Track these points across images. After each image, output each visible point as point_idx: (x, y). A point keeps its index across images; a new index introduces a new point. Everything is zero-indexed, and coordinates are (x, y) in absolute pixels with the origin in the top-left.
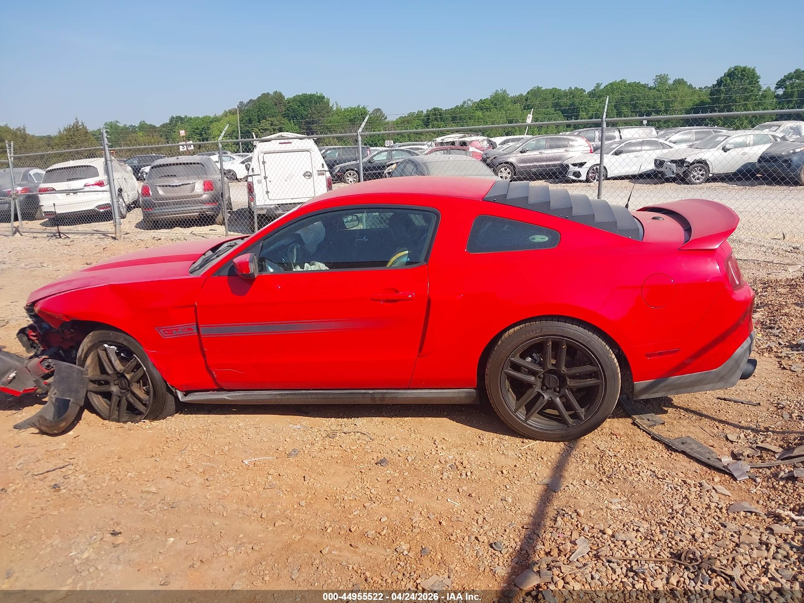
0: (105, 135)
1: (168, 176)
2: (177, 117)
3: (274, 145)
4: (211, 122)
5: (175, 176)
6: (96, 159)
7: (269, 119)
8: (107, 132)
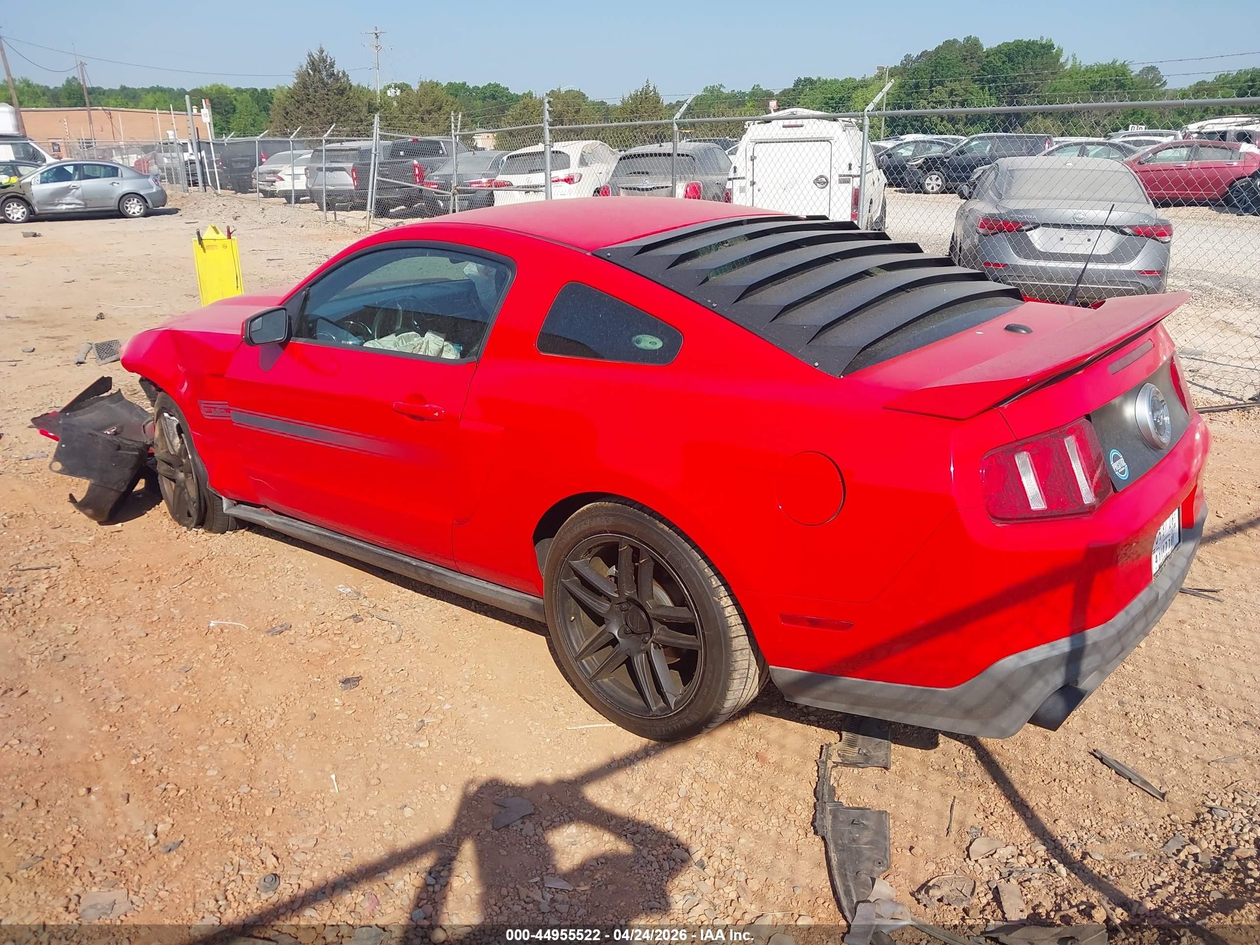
0: (547, 106)
1: (639, 173)
2: (806, 80)
3: (775, 129)
4: (855, 88)
5: (647, 173)
6: (570, 142)
7: (948, 84)
8: (549, 102)
